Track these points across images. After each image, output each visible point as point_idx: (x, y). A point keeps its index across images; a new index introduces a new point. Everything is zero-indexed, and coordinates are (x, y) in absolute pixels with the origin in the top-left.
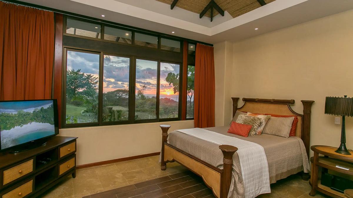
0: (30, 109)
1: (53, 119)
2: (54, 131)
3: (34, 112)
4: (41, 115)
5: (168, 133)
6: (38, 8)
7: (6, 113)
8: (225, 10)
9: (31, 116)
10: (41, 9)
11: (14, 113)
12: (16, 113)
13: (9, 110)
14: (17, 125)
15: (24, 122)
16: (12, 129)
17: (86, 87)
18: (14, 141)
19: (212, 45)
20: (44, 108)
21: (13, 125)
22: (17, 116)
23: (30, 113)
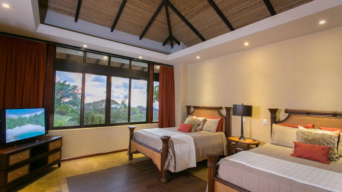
0: (27, 115)
1: (44, 123)
2: (44, 132)
3: (30, 117)
4: (35, 120)
5: (134, 131)
6: (34, 41)
7: (10, 117)
8: (181, 41)
9: (28, 120)
10: (36, 41)
11: (15, 117)
12: (17, 117)
13: (13, 115)
14: (17, 126)
15: (22, 124)
16: (14, 129)
17: (72, 97)
18: (15, 137)
19: (173, 66)
20: (37, 114)
21: (15, 126)
22: (18, 119)
23: (27, 118)
